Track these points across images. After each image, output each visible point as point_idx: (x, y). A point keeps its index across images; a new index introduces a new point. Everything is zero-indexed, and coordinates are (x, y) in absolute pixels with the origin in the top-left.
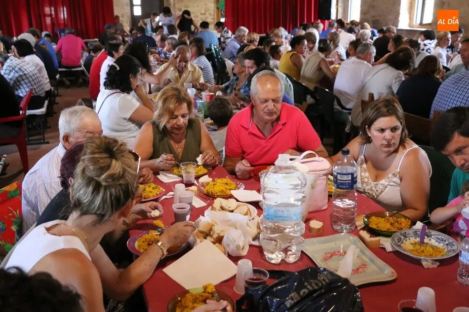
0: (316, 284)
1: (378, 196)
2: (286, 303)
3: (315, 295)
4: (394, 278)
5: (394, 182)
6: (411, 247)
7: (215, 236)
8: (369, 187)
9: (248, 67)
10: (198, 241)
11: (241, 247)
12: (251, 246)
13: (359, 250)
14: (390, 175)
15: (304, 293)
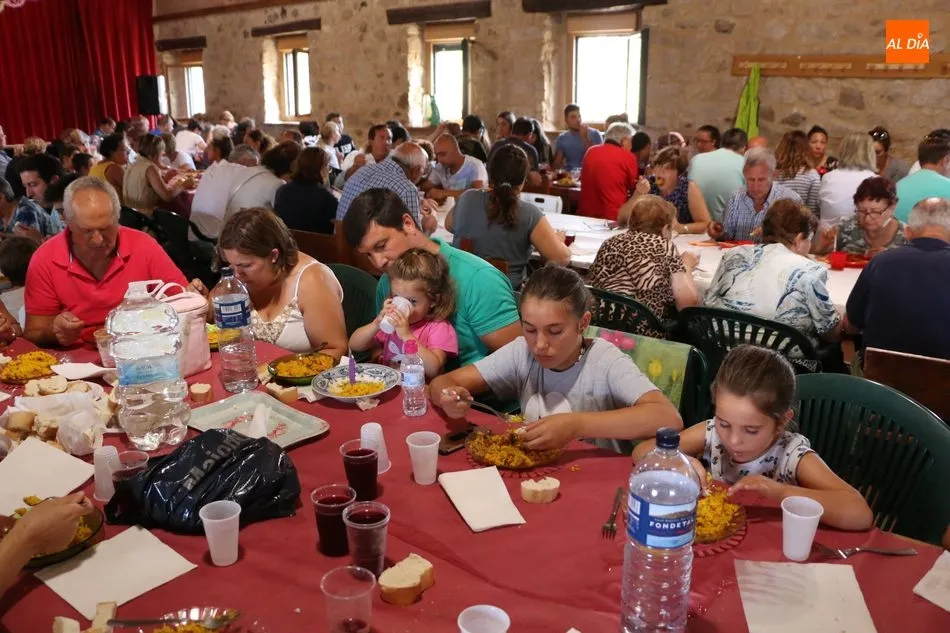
0: (224, 450)
1: (275, 341)
2: (185, 485)
3: (224, 465)
4: (326, 430)
5: (293, 316)
6: (340, 390)
7: (42, 430)
8: (261, 331)
9: (29, 184)
10: (14, 443)
11: (91, 438)
12: (106, 436)
13: (270, 409)
14: (286, 308)
15: (209, 464)
